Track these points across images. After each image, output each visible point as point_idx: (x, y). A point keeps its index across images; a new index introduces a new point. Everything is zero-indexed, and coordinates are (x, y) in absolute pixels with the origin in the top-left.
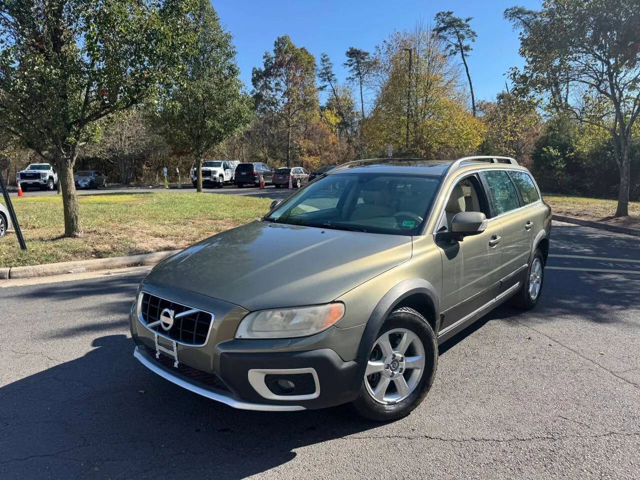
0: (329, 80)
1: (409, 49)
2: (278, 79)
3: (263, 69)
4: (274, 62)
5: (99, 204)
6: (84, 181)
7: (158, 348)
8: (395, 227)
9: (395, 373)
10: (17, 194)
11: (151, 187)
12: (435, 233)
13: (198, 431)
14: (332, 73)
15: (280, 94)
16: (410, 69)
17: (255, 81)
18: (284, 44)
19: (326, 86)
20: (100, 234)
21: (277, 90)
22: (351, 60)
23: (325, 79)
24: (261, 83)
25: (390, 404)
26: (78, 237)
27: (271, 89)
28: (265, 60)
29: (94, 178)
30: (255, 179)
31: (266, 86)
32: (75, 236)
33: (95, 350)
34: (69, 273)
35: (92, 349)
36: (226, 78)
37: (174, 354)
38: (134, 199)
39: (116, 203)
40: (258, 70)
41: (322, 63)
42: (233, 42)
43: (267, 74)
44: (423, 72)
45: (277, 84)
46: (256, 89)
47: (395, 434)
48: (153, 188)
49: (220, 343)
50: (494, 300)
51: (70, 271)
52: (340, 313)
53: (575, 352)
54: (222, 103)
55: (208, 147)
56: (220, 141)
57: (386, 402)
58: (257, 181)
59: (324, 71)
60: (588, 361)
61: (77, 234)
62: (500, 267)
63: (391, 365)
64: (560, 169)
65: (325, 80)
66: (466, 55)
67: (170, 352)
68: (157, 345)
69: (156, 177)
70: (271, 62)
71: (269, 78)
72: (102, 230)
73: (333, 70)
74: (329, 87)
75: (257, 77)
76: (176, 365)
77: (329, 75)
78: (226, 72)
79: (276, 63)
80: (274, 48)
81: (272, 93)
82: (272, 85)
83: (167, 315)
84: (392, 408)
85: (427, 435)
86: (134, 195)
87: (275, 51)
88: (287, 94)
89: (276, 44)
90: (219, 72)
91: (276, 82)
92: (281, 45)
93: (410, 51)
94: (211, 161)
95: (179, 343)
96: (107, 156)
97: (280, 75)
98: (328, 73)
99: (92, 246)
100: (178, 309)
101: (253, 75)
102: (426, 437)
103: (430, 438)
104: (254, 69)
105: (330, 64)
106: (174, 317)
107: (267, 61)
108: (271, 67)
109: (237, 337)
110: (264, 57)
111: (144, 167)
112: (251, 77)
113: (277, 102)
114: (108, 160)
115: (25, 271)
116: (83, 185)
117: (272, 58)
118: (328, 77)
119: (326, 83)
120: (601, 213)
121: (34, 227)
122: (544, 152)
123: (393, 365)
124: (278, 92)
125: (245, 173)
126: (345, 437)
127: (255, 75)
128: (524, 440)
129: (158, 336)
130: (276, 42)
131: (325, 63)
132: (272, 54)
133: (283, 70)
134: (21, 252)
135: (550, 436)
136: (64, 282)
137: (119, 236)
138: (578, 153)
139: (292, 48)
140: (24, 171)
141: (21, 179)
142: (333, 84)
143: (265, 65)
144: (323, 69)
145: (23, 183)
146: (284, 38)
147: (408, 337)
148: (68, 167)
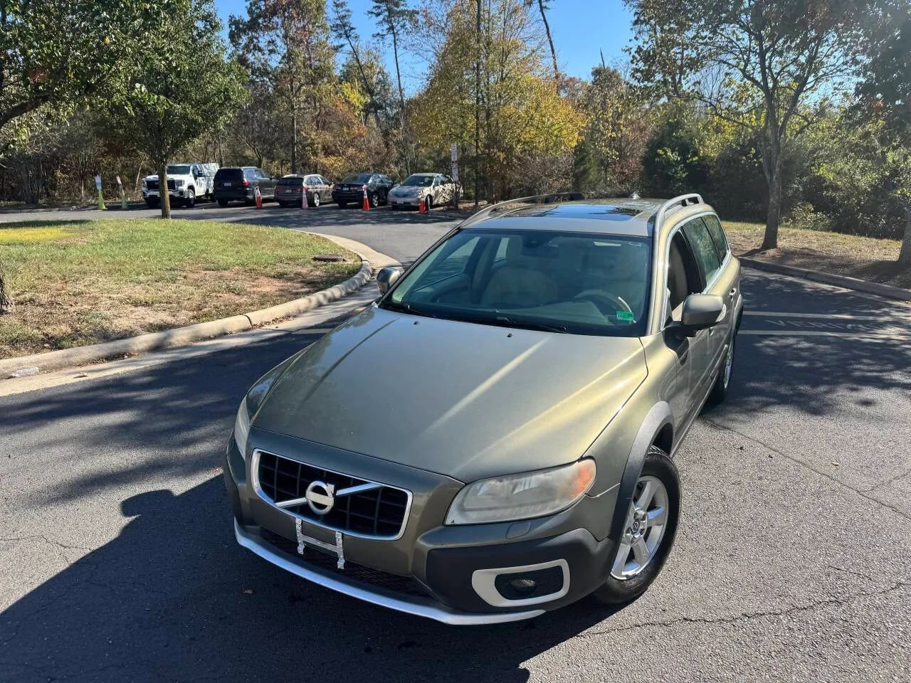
0: (348, 37)
2: (272, 34)
3: (247, 18)
4: (264, 7)
5: (9, 245)
7: (301, 538)
9: (637, 536)
12: (663, 329)
13: (368, 650)
14: (351, 26)
16: (479, 29)
17: (234, 37)
19: (342, 46)
20: (41, 305)
21: (271, 52)
22: (379, 7)
23: (340, 34)
24: (244, 40)
25: (629, 579)
26: (7, 313)
27: (260, 50)
30: (247, 193)
31: (253, 47)
32: (2, 312)
33: (131, 523)
34: (11, 377)
35: (126, 520)
36: (200, 36)
37: (338, 549)
40: (238, 19)
41: (335, 8)
43: (253, 25)
44: (495, 35)
45: (270, 43)
46: (236, 50)
47: (645, 621)
49: (424, 534)
51: (13, 375)
53: (804, 464)
55: (176, 145)
56: (194, 137)
57: (625, 576)
58: (250, 197)
59: (338, 22)
60: (824, 477)
61: (4, 308)
64: (680, 180)
65: (340, 36)
66: (545, 7)
67: (329, 547)
68: (299, 534)
69: (80, 191)
71: (257, 33)
72: (44, 298)
73: (353, 21)
74: (348, 48)
75: (239, 30)
76: (341, 564)
77: (347, 28)
78: (200, 24)
81: (264, 57)
82: (262, 44)
83: (319, 490)
84: (633, 583)
85: (685, 617)
86: (62, 227)
88: (287, 58)
90: (189, 26)
91: (268, 38)
95: (345, 533)
97: (273, 28)
98: (344, 25)
99: (38, 328)
100: (341, 482)
101: (230, 27)
103: (691, 620)
104: (232, 17)
105: (348, 11)
106: (334, 495)
107: (252, 5)
108: (260, 16)
109: (448, 522)
111: (59, 174)
112: (229, 30)
117: (260, 2)
118: (346, 31)
119: (343, 41)
120: (743, 244)
122: (659, 155)
123: (634, 527)
124: (273, 55)
125: (229, 184)
126: (581, 634)
127: (233, 27)
128: (805, 609)
129: (302, 521)
131: (340, 9)
133: (278, 20)
135: (832, 599)
136: (11, 395)
137: (77, 308)
138: (703, 159)
142: (353, 43)
143: (250, 12)
144: (337, 19)
147: (650, 487)
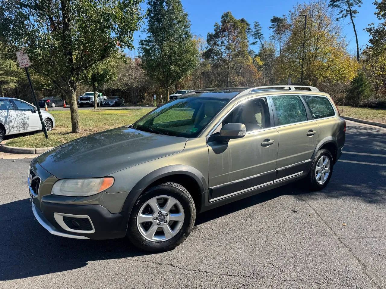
0: (259, 38)
1: (305, 15)
2: (223, 39)
3: (214, 33)
4: (220, 28)
6: (112, 102)
8: (185, 131)
9: (162, 223)
11: (147, 106)
12: (209, 136)
14: (261, 33)
15: (224, 48)
16: (305, 28)
17: (209, 41)
18: (227, 17)
19: (256, 42)
21: (222, 45)
22: (274, 25)
23: (256, 37)
24: (212, 42)
25: (157, 242)
26: (78, 133)
27: (218, 45)
28: (215, 28)
29: (117, 100)
31: (215, 44)
32: (77, 132)
36: (183, 40)
38: (128, 112)
39: (117, 115)
40: (211, 34)
41: (255, 27)
42: (188, 18)
43: (217, 36)
45: (222, 42)
46: (209, 46)
48: (148, 106)
49: (43, 196)
50: (271, 182)
52: (109, 184)
54: (180, 55)
56: (179, 79)
57: (154, 240)
59: (256, 32)
62: (276, 161)
63: (159, 218)
69: (151, 100)
70: (219, 29)
71: (218, 39)
73: (262, 32)
74: (259, 42)
75: (211, 38)
77: (259, 35)
79: (222, 29)
80: (221, 20)
81: (219, 48)
82: (219, 43)
86: (129, 110)
87: (222, 22)
88: (228, 48)
89: (223, 17)
90: (180, 36)
91: (221, 41)
92: (226, 18)
93: (306, 17)
94: (180, 91)
96: (124, 88)
97: (224, 37)
98: (258, 34)
101: (207, 37)
102: (171, 265)
103: (173, 266)
104: (209, 33)
105: (260, 28)
106: (32, 179)
107: (217, 28)
108: (219, 32)
109: (52, 193)
110: (215, 26)
111: (146, 94)
112: (207, 38)
113: (221, 54)
114: (124, 90)
115: (43, 150)
116: (111, 104)
117: (219, 26)
118: (259, 36)
119: (257, 40)
121: (67, 127)
123: (160, 218)
124: (223, 47)
127: (209, 37)
130: (222, 16)
131: (257, 27)
132: (220, 24)
133: (226, 33)
134: (45, 139)
139: (232, 19)
140: (82, 96)
141: (80, 100)
142: (261, 40)
145: (81, 103)
146: (228, 13)
147: (172, 201)
148: (73, 94)
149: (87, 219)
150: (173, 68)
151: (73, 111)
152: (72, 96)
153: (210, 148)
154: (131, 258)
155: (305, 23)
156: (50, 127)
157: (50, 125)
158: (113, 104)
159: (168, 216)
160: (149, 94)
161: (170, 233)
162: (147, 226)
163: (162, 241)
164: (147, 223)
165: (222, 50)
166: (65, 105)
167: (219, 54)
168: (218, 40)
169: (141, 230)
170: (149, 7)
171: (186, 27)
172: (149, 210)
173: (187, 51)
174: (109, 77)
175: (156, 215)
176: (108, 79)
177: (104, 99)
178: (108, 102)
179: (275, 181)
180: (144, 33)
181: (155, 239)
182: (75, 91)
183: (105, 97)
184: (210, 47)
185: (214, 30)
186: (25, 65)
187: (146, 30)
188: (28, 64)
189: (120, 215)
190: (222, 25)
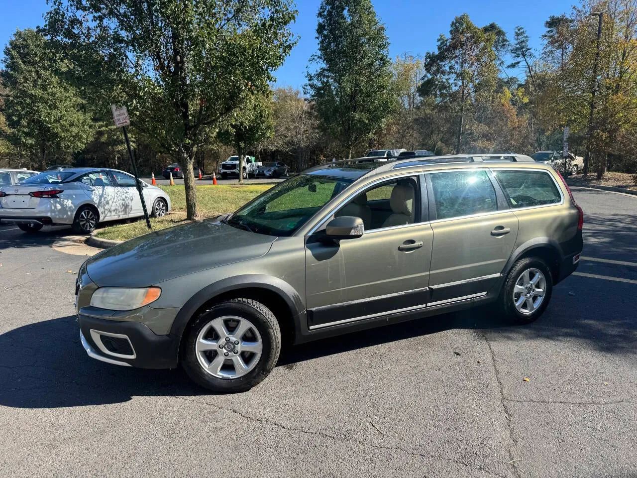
0: (524, 56)
1: (599, 13)
2: (453, 62)
3: (437, 52)
4: (448, 44)
6: (269, 171)
8: (280, 227)
10: (212, 181)
14: (528, 47)
15: (454, 76)
16: (599, 37)
17: (428, 67)
18: (461, 24)
19: (518, 63)
21: (450, 73)
22: (551, 31)
23: (519, 54)
24: (434, 69)
25: (224, 379)
26: (195, 220)
27: (444, 73)
28: (439, 43)
29: (277, 168)
31: (439, 71)
36: (376, 70)
40: (431, 54)
41: (516, 37)
42: (386, 33)
43: (441, 57)
45: (451, 68)
46: (428, 75)
49: (81, 308)
50: (421, 306)
52: (154, 297)
57: (221, 376)
59: (518, 46)
62: (427, 273)
63: (226, 346)
65: (518, 56)
70: (446, 45)
73: (530, 44)
74: (523, 64)
75: (432, 61)
77: (524, 50)
78: (377, 63)
79: (450, 45)
80: (450, 29)
81: (446, 77)
82: (447, 68)
87: (451, 32)
88: (461, 76)
89: (453, 24)
91: (450, 65)
92: (459, 25)
93: (601, 16)
94: (376, 151)
97: (455, 57)
98: (523, 48)
101: (426, 60)
102: (234, 410)
104: (428, 53)
105: (526, 37)
107: (442, 43)
108: (446, 51)
109: (90, 304)
110: (439, 40)
113: (449, 86)
114: (287, 152)
116: (267, 174)
117: (447, 41)
118: (523, 52)
119: (520, 59)
123: (228, 347)
124: (452, 75)
126: (178, 397)
127: (428, 60)
130: (453, 22)
131: (520, 37)
132: (448, 36)
133: (458, 52)
134: (148, 229)
139: (469, 27)
140: (224, 162)
141: (223, 169)
142: (527, 60)
143: (439, 48)
144: (516, 44)
145: (223, 172)
146: (462, 18)
147: (245, 325)
148: (188, 163)
149: (126, 340)
150: (357, 116)
151: (188, 188)
152: (187, 166)
153: (309, 252)
154: (187, 397)
155: (600, 28)
156: (163, 210)
157: (164, 208)
158: (270, 174)
159: (239, 344)
160: (326, 157)
161: (242, 368)
162: (210, 356)
163: (231, 378)
164: (211, 351)
165: (451, 81)
166: (201, 177)
167: (445, 88)
168: (444, 63)
169: (202, 361)
170: (321, 20)
171: (382, 47)
172: (212, 335)
173: (381, 87)
174: (261, 132)
175: (222, 341)
176: (260, 135)
177: (258, 167)
178: (263, 171)
179: (428, 304)
180: (314, 63)
181: (220, 374)
182: (191, 159)
183: (260, 164)
184: (431, 77)
185: (437, 47)
186: (123, 123)
187: (316, 58)
188: (126, 122)
189: (168, 338)
190: (452, 39)
